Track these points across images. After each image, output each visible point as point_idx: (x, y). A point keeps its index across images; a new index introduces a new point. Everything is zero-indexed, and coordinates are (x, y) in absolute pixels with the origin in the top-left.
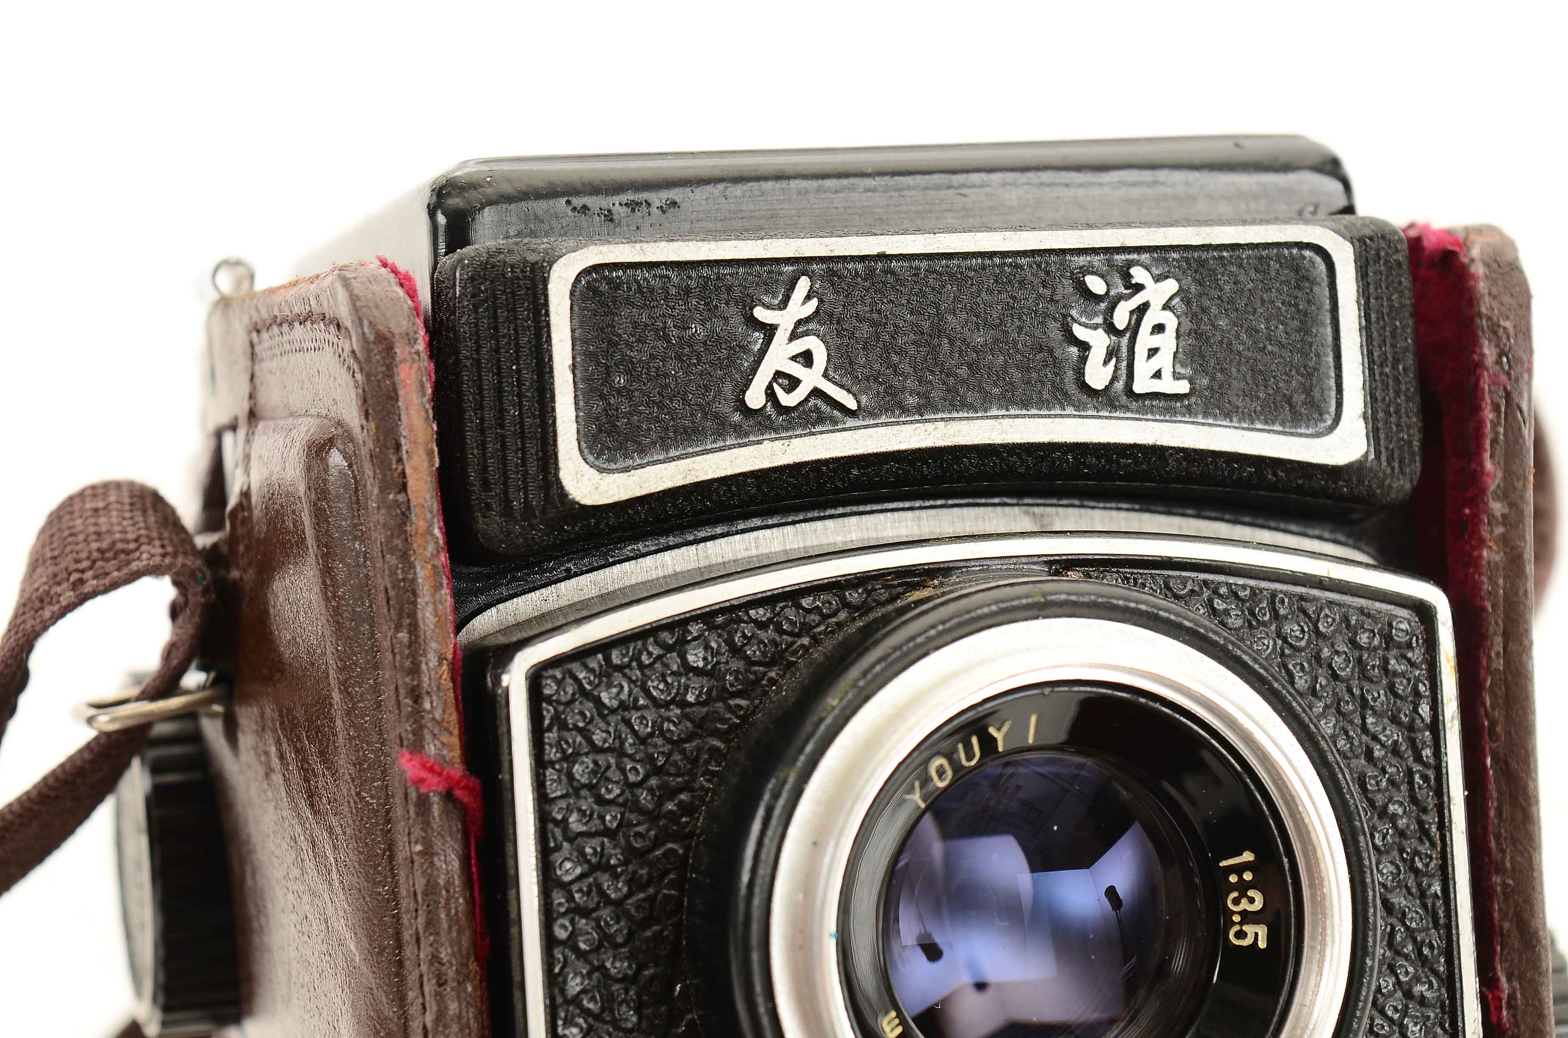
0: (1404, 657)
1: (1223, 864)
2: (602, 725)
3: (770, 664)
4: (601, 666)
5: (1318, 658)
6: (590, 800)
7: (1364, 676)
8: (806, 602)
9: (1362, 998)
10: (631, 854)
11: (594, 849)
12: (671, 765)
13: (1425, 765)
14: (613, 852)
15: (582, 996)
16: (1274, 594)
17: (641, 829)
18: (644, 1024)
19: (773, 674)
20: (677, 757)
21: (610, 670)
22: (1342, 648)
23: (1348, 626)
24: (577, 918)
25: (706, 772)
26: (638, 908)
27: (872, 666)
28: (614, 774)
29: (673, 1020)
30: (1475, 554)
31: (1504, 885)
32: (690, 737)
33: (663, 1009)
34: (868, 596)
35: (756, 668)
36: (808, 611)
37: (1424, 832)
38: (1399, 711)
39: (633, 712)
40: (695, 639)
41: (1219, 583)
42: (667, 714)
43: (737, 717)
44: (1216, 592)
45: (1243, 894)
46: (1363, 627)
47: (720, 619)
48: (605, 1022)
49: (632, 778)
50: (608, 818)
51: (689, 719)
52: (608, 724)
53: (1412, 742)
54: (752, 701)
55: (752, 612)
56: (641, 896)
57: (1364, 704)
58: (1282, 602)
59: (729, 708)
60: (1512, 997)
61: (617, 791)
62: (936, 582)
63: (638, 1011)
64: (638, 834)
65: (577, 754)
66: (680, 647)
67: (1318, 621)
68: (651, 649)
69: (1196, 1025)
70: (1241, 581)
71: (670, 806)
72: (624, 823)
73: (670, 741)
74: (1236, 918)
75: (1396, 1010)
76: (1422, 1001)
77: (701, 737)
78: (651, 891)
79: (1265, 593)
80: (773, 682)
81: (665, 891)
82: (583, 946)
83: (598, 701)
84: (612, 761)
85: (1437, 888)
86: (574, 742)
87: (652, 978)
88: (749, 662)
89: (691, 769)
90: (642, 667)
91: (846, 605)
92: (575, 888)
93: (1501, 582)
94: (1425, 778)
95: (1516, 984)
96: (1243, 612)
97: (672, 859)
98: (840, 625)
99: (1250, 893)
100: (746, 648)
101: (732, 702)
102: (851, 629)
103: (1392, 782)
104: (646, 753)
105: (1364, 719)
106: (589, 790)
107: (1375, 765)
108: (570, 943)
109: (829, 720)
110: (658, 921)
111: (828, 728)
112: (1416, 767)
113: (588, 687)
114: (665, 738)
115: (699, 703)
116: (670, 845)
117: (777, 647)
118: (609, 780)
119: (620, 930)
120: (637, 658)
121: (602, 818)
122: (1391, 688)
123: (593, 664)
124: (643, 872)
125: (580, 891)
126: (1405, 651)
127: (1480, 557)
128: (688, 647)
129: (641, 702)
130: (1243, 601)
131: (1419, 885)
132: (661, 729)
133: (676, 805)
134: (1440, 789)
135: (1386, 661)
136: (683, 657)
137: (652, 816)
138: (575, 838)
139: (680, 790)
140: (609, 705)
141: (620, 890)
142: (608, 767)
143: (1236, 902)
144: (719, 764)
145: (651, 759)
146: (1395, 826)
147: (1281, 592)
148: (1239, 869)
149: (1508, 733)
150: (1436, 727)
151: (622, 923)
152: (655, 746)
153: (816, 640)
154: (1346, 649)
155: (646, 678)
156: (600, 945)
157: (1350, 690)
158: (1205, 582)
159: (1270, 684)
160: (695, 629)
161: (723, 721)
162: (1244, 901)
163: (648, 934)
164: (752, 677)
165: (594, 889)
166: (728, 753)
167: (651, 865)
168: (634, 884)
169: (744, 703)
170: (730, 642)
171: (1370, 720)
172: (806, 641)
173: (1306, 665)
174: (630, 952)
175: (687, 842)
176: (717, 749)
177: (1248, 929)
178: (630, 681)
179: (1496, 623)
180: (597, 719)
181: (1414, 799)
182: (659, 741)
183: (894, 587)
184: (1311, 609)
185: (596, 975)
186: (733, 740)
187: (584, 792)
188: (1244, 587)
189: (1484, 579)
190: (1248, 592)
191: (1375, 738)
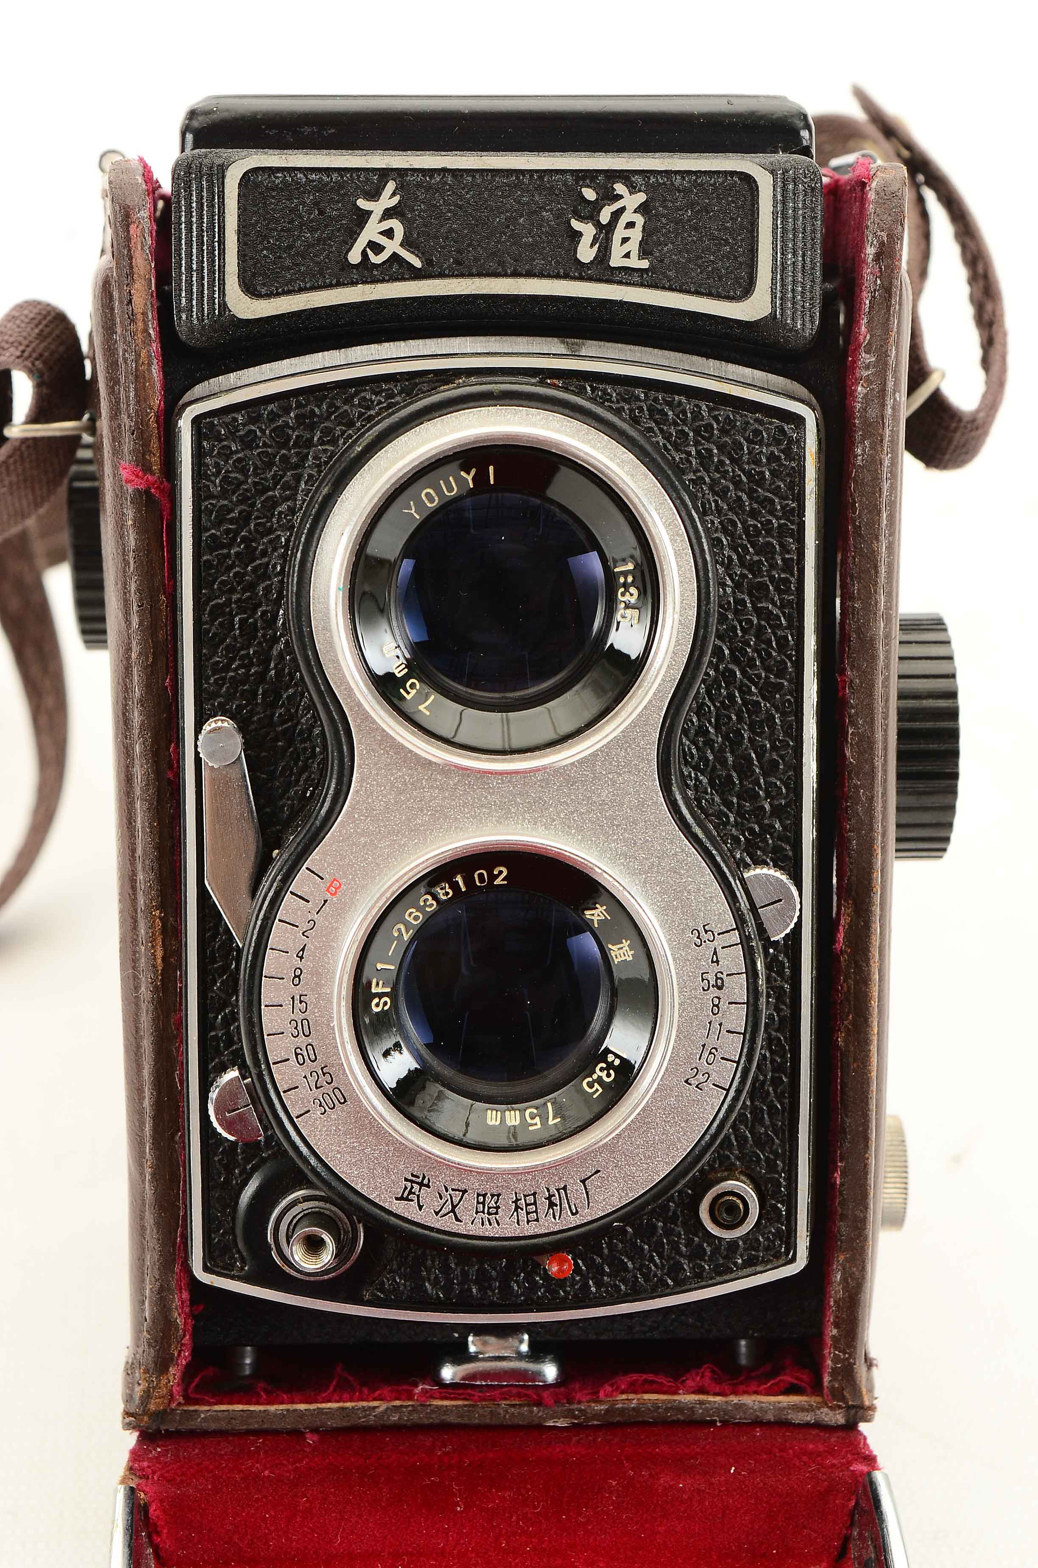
1: (617, 570)
17: (262, 521)
19: (351, 432)
29: (276, 639)
30: (853, 388)
33: (271, 631)
45: (626, 590)
56: (260, 562)
64: (260, 524)
71: (281, 509)
74: (621, 605)
78: (266, 559)
80: (350, 436)
87: (264, 612)
89: (295, 487)
99: (630, 590)
110: (269, 578)
116: (279, 533)
139: (288, 499)
143: (622, 595)
148: (625, 574)
162: (627, 595)
175: (290, 531)
177: (629, 612)
189: (857, 405)
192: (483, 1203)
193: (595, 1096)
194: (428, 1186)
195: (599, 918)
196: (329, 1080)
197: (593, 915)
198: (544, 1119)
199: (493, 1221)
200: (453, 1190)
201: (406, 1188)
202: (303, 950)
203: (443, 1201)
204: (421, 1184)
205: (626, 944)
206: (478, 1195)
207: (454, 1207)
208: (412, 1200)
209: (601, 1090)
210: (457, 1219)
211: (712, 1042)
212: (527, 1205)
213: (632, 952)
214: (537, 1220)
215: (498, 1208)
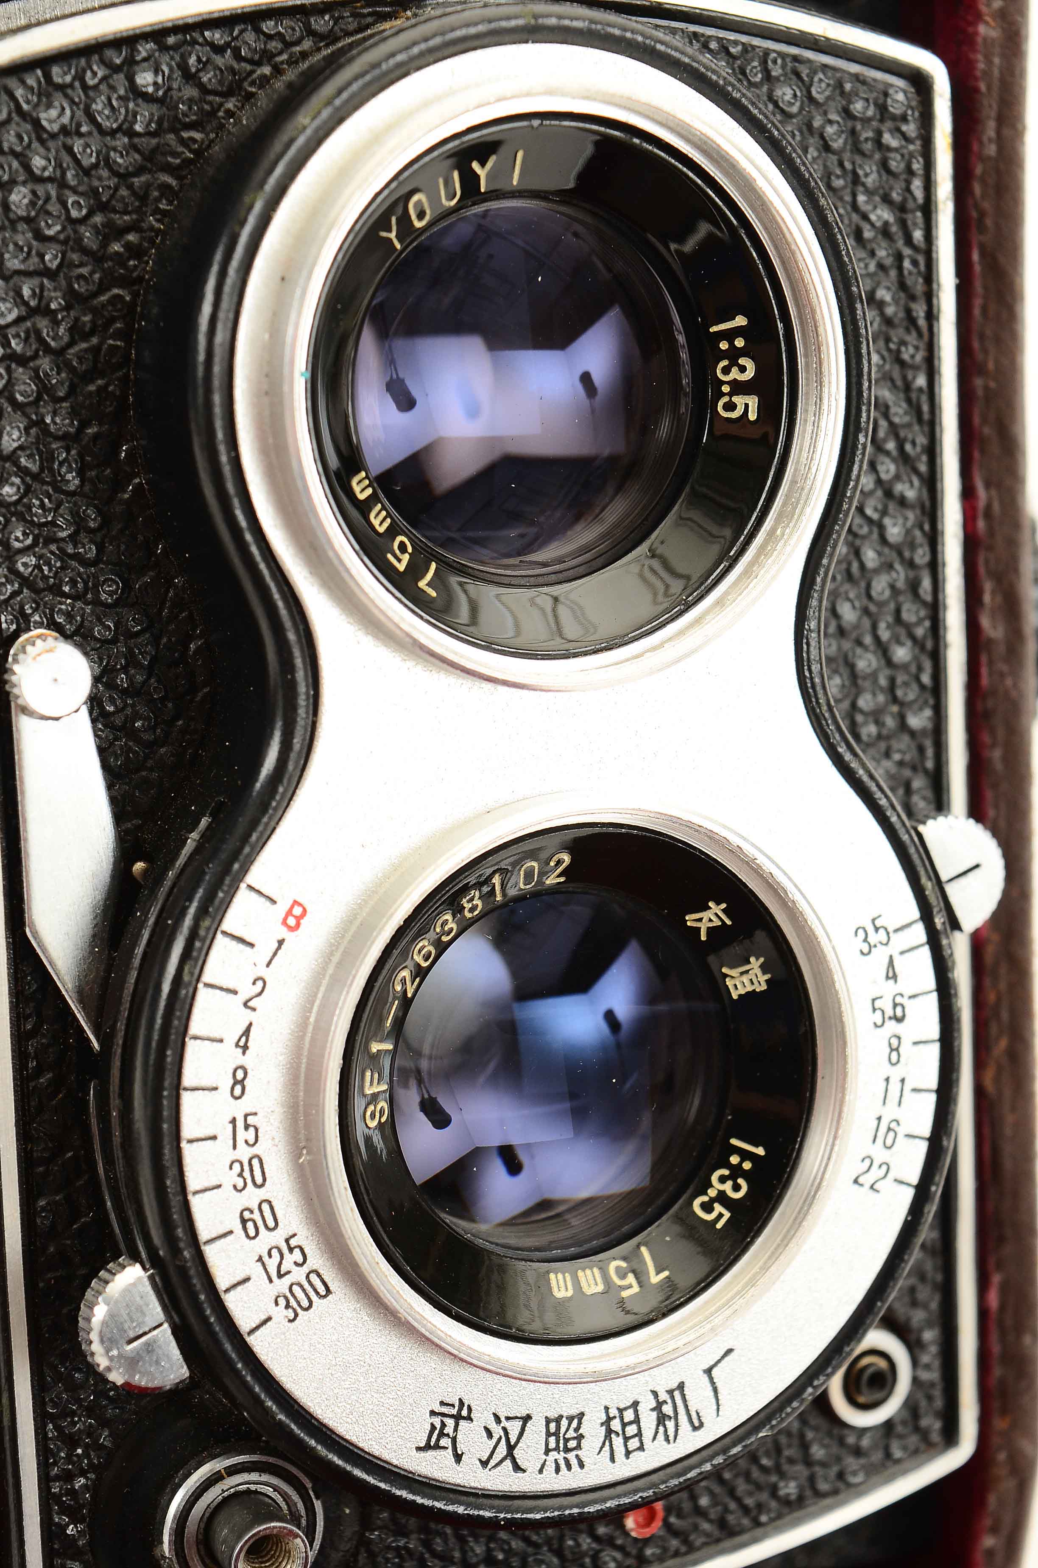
0: (898, 130)
1: (714, 329)
2: (42, 150)
3: (227, 94)
4: (39, 83)
5: (809, 126)
6: (29, 235)
7: (857, 149)
8: (268, 26)
9: (853, 477)
10: (73, 299)
11: (33, 291)
12: (117, 201)
13: (915, 248)
14: (53, 294)
15: (19, 452)
16: (767, 52)
17: (84, 271)
18: (87, 488)
19: (230, 105)
20: (124, 192)
21: (50, 89)
22: (834, 117)
23: (842, 93)
24: (13, 366)
25: (157, 211)
26: (80, 359)
27: (349, 84)
28: (54, 208)
29: (118, 485)
30: (970, 30)
31: (986, 388)
32: (140, 170)
33: (108, 471)
34: (335, 24)
35: (210, 98)
36: (270, 37)
37: (911, 320)
38: (891, 188)
39: (75, 138)
40: (145, 60)
41: (710, 37)
42: (114, 143)
43: (191, 151)
44: (705, 46)
45: (734, 362)
46: (857, 95)
47: (171, 40)
48: (44, 483)
49: (74, 214)
50: (47, 257)
51: (138, 151)
52: (48, 149)
53: (903, 224)
54: (207, 135)
55: (207, 34)
56: (84, 345)
57: (856, 180)
58: (775, 62)
59: (183, 142)
60: (989, 507)
61: (58, 228)
62: (409, 13)
63: (81, 473)
64: (81, 277)
65: (13, 182)
66: (130, 65)
67: (811, 85)
68: (95, 68)
69: (676, 507)
70: (732, 36)
71: (116, 247)
72: (66, 262)
73: (115, 173)
74: (726, 389)
75: (876, 509)
76: (902, 502)
77: (150, 171)
78: (95, 340)
79: (758, 50)
80: (230, 114)
81: (111, 342)
82: (20, 398)
83: (37, 124)
84: (53, 193)
85: (921, 381)
86: (10, 167)
87: (96, 437)
88: (204, 90)
89: (140, 207)
90: (85, 87)
91: (311, 32)
92: (11, 331)
93: (997, 60)
94: (915, 263)
95: (994, 493)
96: (733, 70)
97: (119, 306)
98: (304, 55)
99: (742, 361)
100: (201, 74)
101: (185, 135)
102: (318, 57)
103: (881, 266)
104: (90, 186)
105: (854, 196)
106: (27, 224)
107: (864, 247)
108: (6, 394)
109: (301, 141)
110: (102, 375)
111: (299, 151)
112: (907, 251)
113: (25, 107)
114: (111, 170)
115: (148, 134)
116: (116, 291)
117: (234, 74)
118: (48, 213)
119: (61, 383)
120: (80, 77)
121: (41, 256)
122: (884, 165)
123: (31, 81)
124: (87, 319)
125: (17, 336)
126: (899, 124)
127: (976, 33)
128: (136, 68)
129: (84, 129)
130: (735, 58)
131: (904, 378)
132: (107, 159)
133: (122, 246)
134: (929, 276)
135: (879, 133)
136: (131, 79)
137: (97, 258)
138: (11, 277)
139: (128, 229)
140: (49, 128)
141: (61, 338)
142: (48, 199)
143: (726, 371)
144: (170, 203)
145: (95, 192)
146: (882, 314)
147: (774, 51)
148: (730, 335)
149: (997, 225)
150: (928, 209)
151: (63, 375)
152: (100, 179)
153: (278, 71)
154: (838, 119)
155: (91, 100)
156: (39, 398)
157: (841, 164)
158: (695, 34)
159: (769, 131)
160: (144, 49)
161: (175, 155)
162: (734, 370)
163: (92, 388)
164: (207, 107)
165: (33, 336)
166: (180, 191)
167: (95, 311)
168: (77, 333)
169: (198, 136)
170: (183, 67)
171: (861, 198)
172: (267, 70)
173: (797, 133)
174: (72, 407)
175: (136, 288)
176: (168, 186)
177: (739, 400)
178: (72, 102)
179: (990, 106)
180: (36, 145)
181: (902, 285)
182: (105, 173)
183: (364, 16)
184: (804, 72)
185: (33, 431)
186: (185, 177)
187: (22, 226)
188: (736, 43)
189: (980, 57)
190: (740, 48)
191: (865, 217)
192: (556, 1434)
193: (719, 1226)
194: (469, 1418)
195: (711, 925)
196: (300, 1259)
197: (700, 920)
198: (640, 1275)
199: (574, 1462)
200: (508, 1418)
201: (433, 1427)
202: (247, 1032)
203: (494, 1440)
204: (458, 1418)
205: (755, 963)
206: (548, 1421)
207: (511, 1448)
208: (445, 1448)
209: (727, 1215)
210: (517, 1468)
211: (890, 1112)
212: (624, 1425)
213: (768, 976)
214: (641, 1448)
215: (580, 1437)
